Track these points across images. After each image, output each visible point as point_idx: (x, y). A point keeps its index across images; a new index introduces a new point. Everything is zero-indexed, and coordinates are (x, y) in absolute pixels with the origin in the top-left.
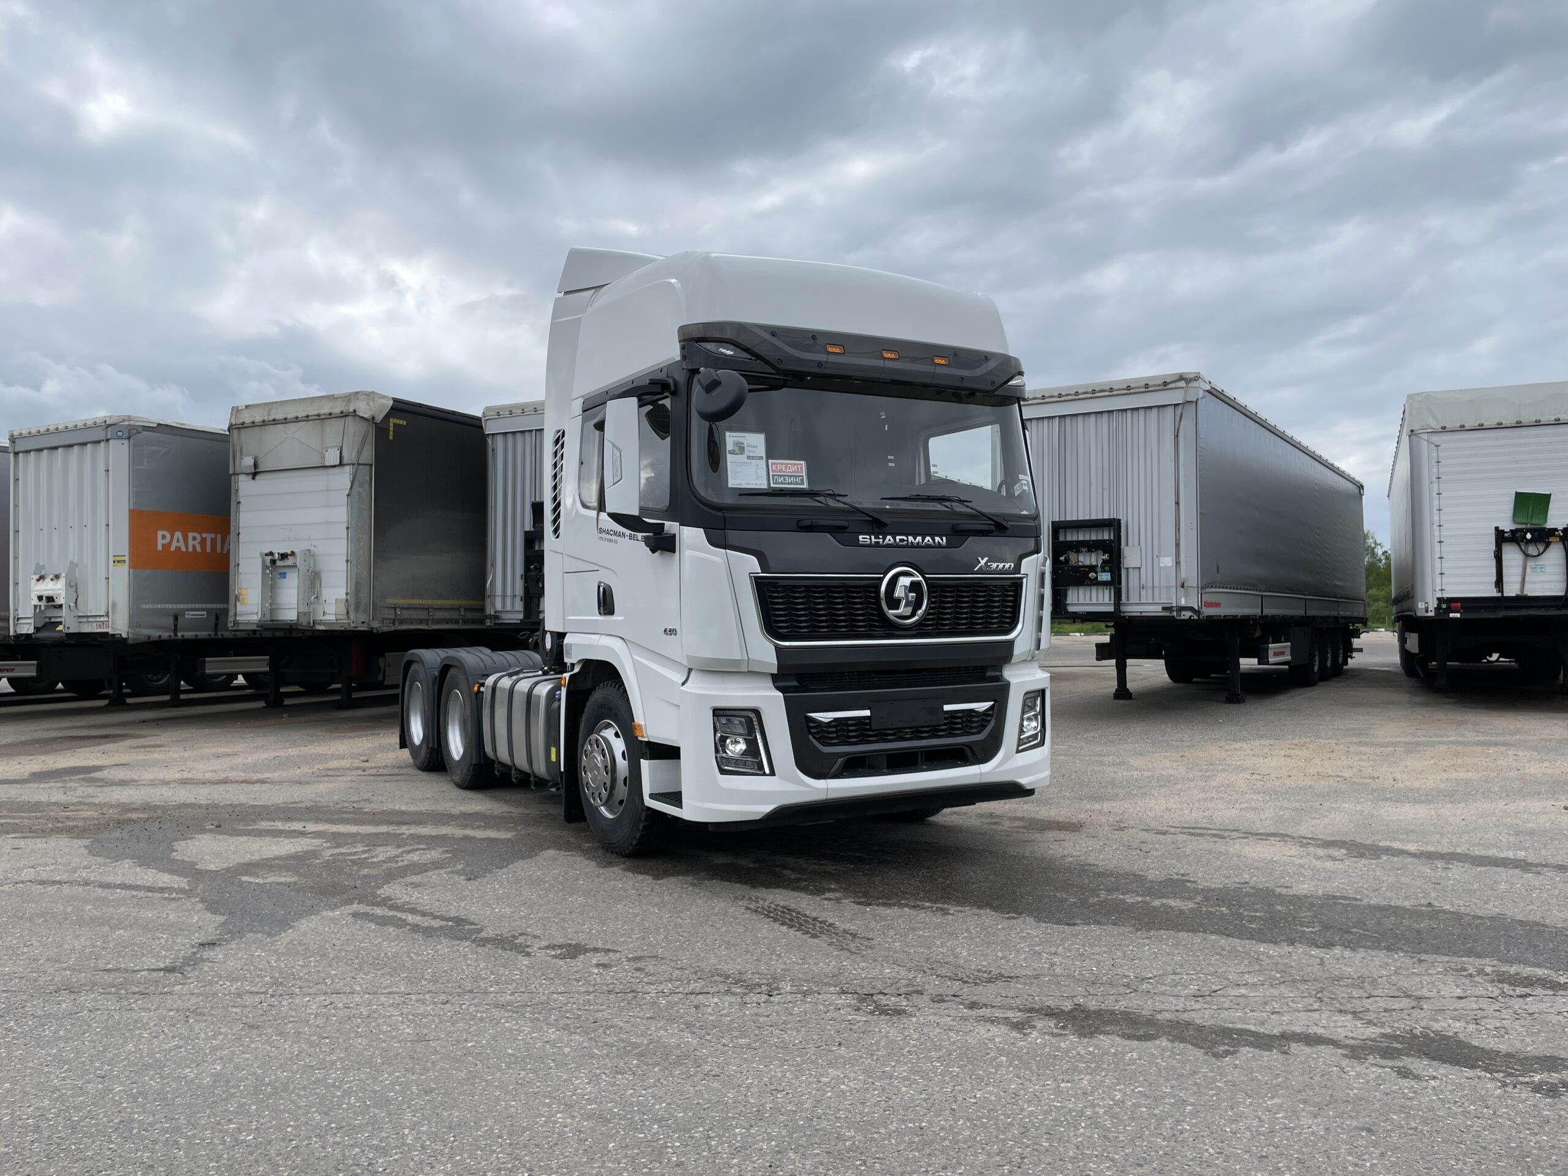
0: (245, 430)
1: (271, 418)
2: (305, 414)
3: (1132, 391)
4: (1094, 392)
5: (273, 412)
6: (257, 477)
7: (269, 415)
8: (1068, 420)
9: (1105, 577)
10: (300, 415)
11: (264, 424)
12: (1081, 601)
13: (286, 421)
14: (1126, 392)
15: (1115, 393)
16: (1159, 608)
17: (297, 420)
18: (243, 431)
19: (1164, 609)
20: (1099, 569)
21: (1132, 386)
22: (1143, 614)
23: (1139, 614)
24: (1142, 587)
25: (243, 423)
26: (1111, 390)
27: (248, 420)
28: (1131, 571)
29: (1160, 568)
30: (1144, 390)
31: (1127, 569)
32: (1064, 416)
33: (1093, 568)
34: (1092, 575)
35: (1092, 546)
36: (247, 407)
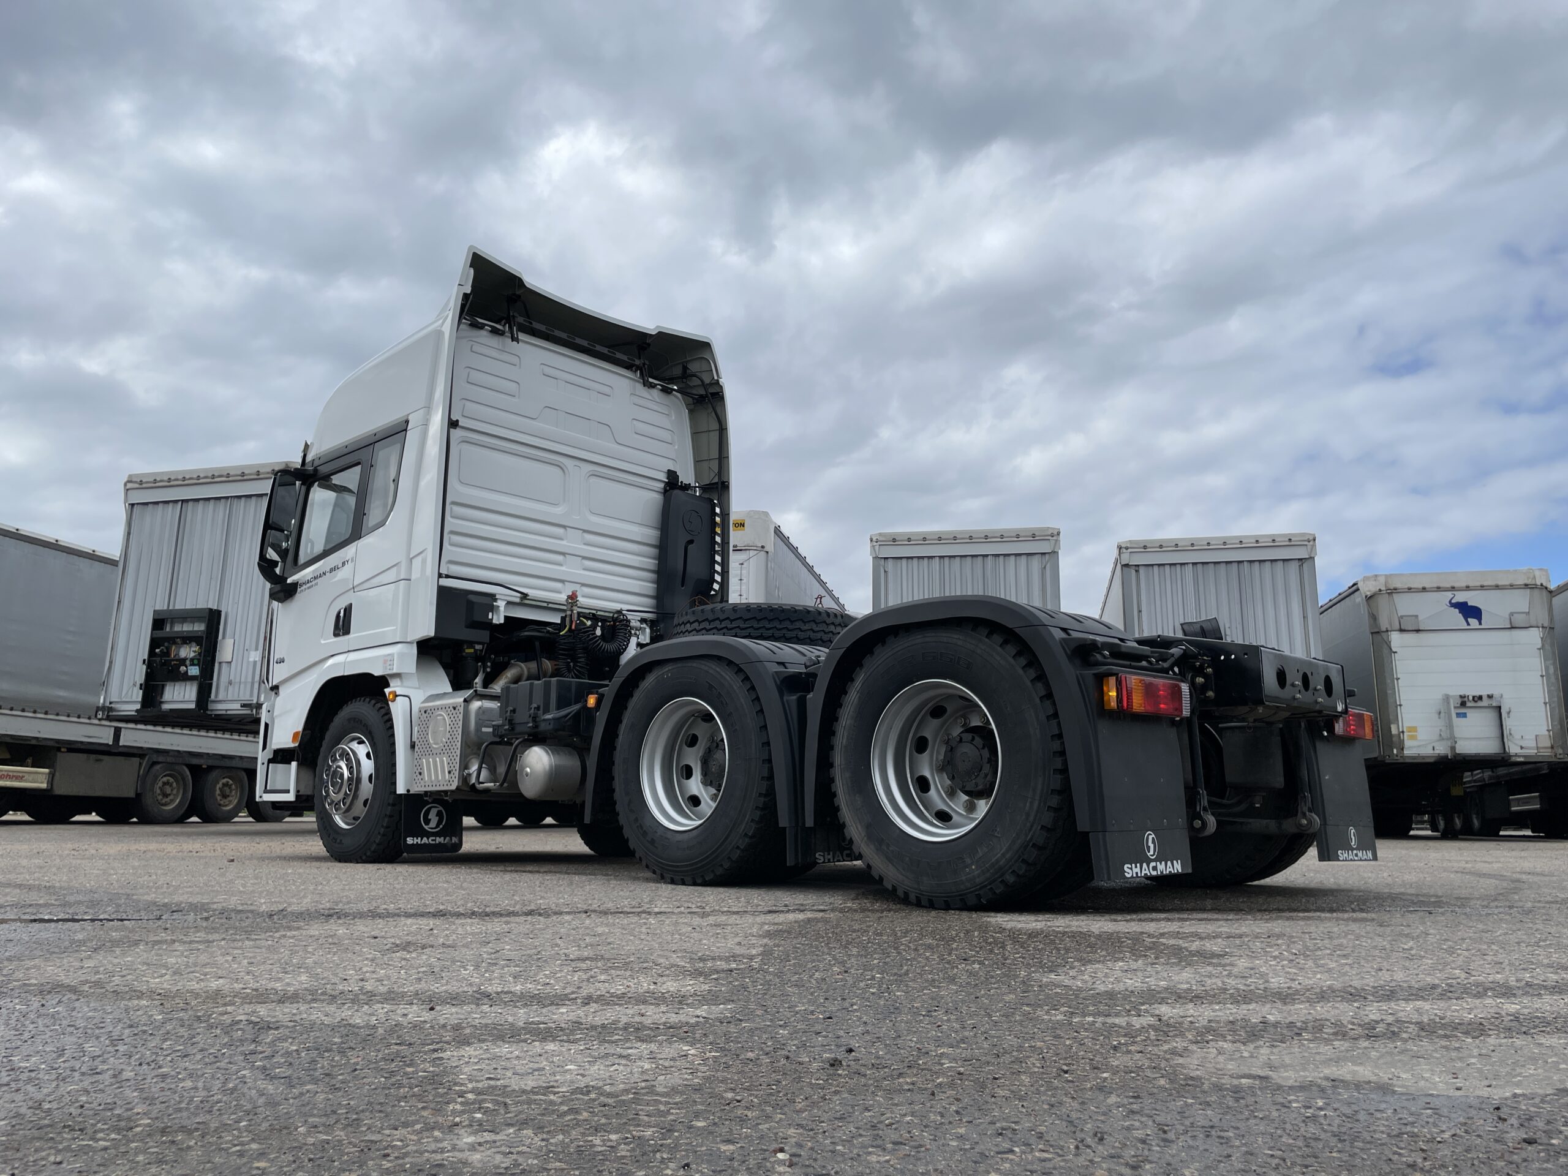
3: (245, 478)
4: (213, 477)
8: (190, 504)
9: (194, 671)
12: (175, 698)
14: (240, 478)
15: (230, 479)
16: (237, 706)
19: (243, 706)
20: (188, 662)
21: (246, 472)
22: (229, 712)
23: (224, 712)
24: (230, 683)
26: (228, 475)
28: (224, 666)
29: (248, 662)
30: (256, 477)
31: (220, 663)
32: (187, 501)
33: (183, 662)
34: (183, 669)
35: (187, 639)
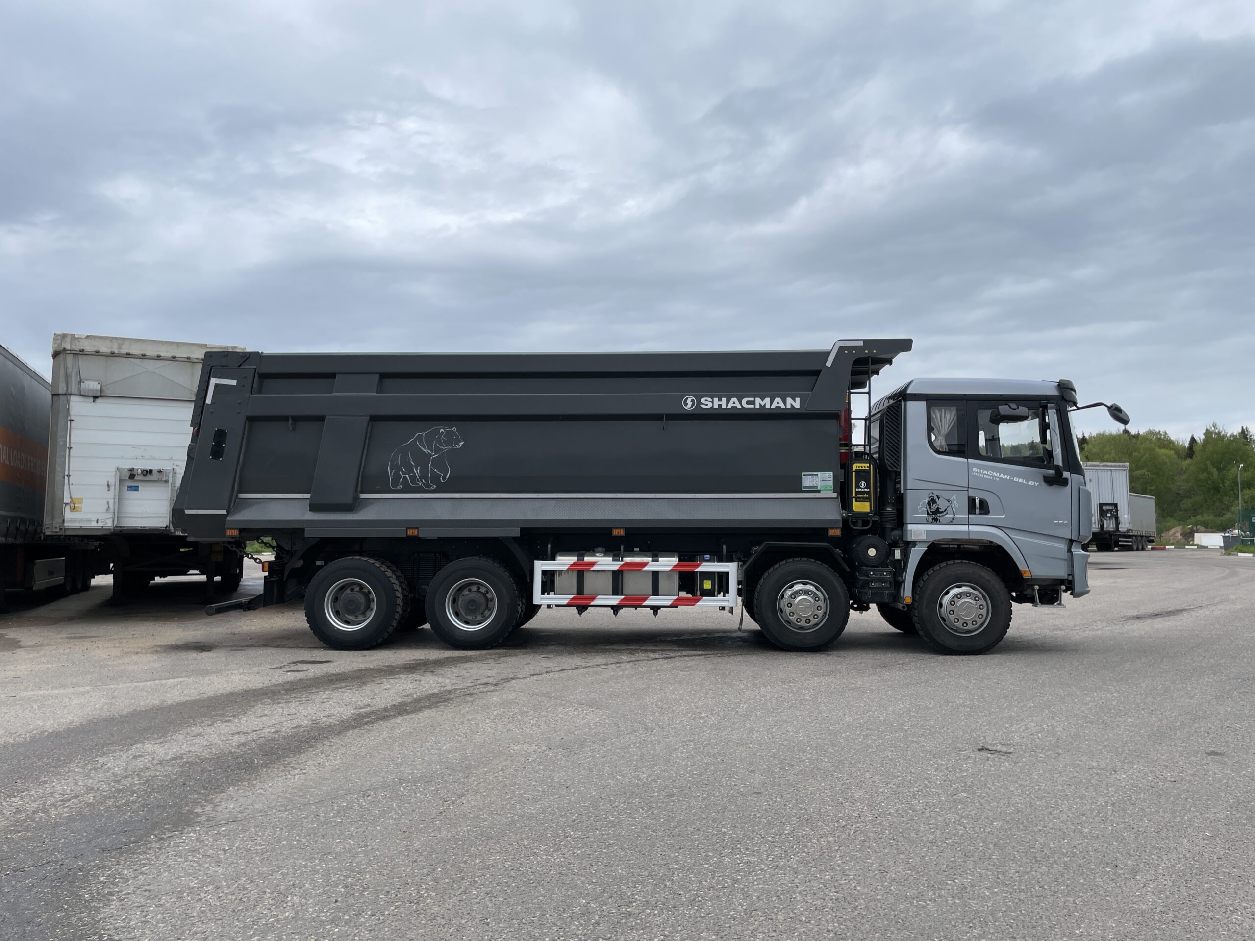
0: (85, 357)
1: (124, 351)
2: (170, 355)
5: (123, 347)
6: (98, 400)
7: (119, 348)
10: (163, 354)
11: (113, 354)
13: (143, 357)
17: (159, 357)
18: (80, 358)
25: (82, 351)
27: (89, 347)
36: (88, 337)
